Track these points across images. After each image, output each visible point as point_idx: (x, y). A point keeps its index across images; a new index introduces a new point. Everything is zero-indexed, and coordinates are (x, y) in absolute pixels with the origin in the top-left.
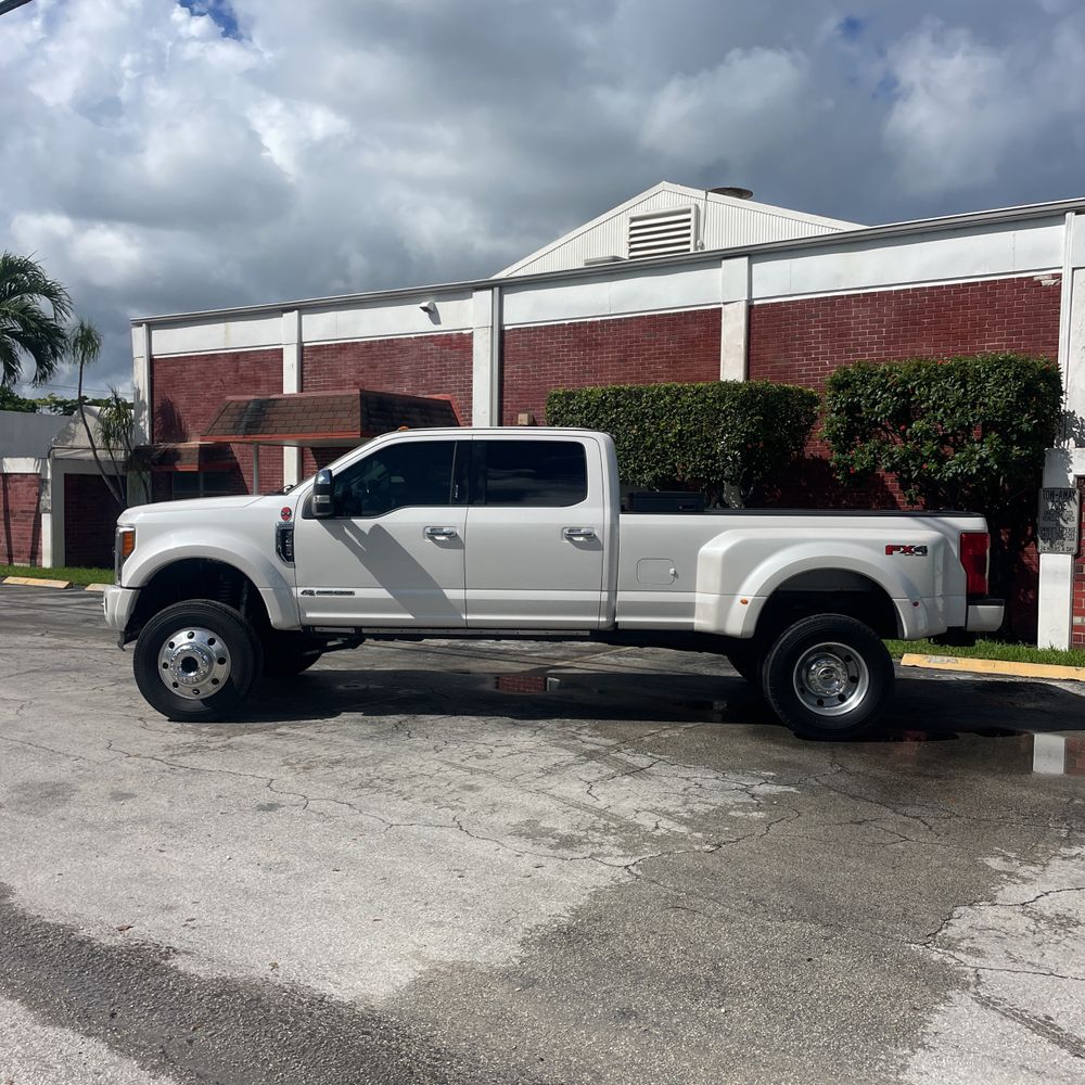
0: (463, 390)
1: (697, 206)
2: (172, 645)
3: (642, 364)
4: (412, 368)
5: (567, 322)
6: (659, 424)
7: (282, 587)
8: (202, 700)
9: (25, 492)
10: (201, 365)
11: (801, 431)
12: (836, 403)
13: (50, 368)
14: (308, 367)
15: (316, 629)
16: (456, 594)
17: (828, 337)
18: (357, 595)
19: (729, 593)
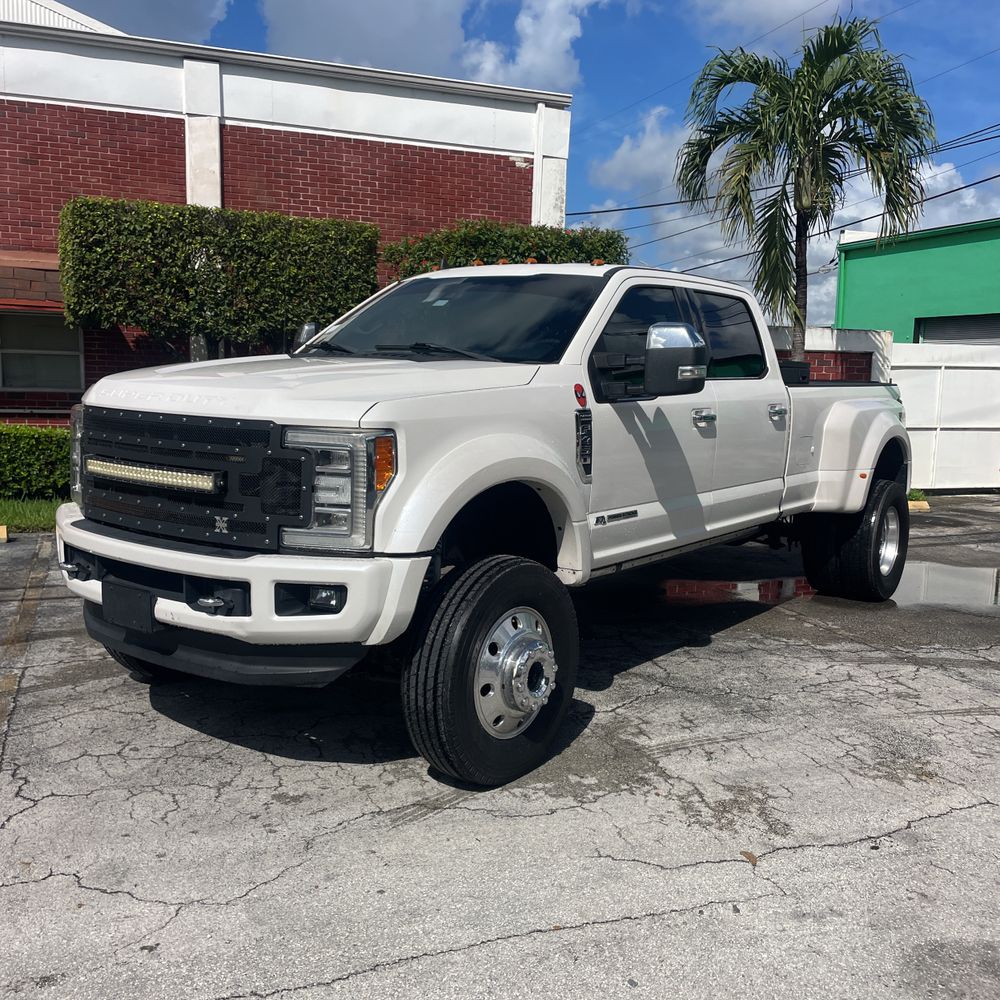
2: (493, 650)
8: (525, 734)
16: (706, 499)
17: (318, 180)
18: (640, 516)
19: (851, 468)
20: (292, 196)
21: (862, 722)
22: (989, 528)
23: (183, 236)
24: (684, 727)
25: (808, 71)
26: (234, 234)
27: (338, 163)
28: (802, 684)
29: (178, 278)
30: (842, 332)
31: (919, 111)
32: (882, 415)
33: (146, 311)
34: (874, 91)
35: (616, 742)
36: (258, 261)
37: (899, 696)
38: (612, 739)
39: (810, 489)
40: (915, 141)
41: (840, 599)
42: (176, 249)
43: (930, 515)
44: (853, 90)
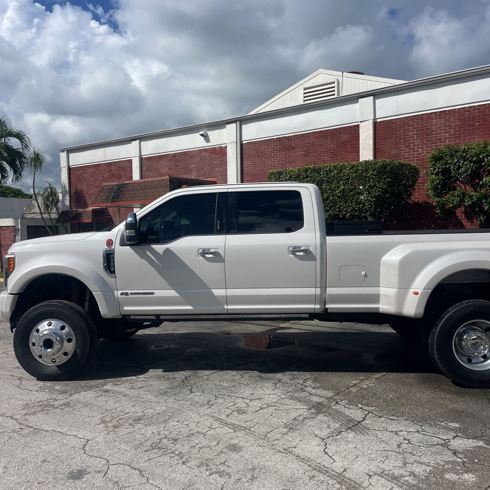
0: (223, 176)
1: (338, 80)
2: (38, 331)
3: (316, 157)
4: (196, 166)
5: (275, 137)
6: (331, 186)
7: (108, 291)
8: (58, 366)
9: (8, 235)
10: (93, 170)
11: (409, 188)
12: (435, 169)
13: (20, 174)
14: (145, 168)
15: (131, 317)
17: (420, 136)
18: (156, 295)
19: (404, 288)
20: (407, 147)
27: (431, 126)
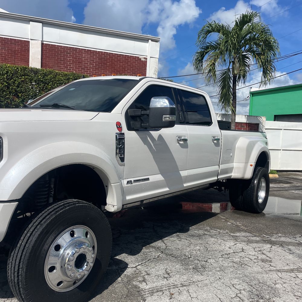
2: (57, 248)
16: (183, 173)
17: (74, 62)
18: (151, 180)
19: (247, 162)
20: (65, 67)
21: (245, 276)
22: (299, 184)
23: (18, 76)
24: (164, 278)
25: (236, 28)
26: (37, 76)
27: (81, 57)
28: (222, 253)
29: (15, 91)
30: (249, 117)
31: (274, 42)
32: (259, 143)
33: (3, 101)
34: (259, 35)
35: (130, 286)
36: (44, 86)
37: (263, 261)
38: (129, 284)
39: (230, 170)
40: (273, 52)
41: (243, 212)
42: (15, 80)
43: (279, 179)
44: (252, 35)
